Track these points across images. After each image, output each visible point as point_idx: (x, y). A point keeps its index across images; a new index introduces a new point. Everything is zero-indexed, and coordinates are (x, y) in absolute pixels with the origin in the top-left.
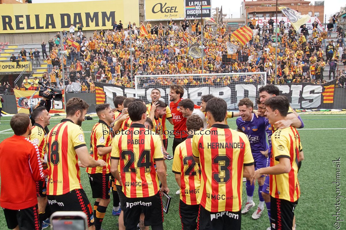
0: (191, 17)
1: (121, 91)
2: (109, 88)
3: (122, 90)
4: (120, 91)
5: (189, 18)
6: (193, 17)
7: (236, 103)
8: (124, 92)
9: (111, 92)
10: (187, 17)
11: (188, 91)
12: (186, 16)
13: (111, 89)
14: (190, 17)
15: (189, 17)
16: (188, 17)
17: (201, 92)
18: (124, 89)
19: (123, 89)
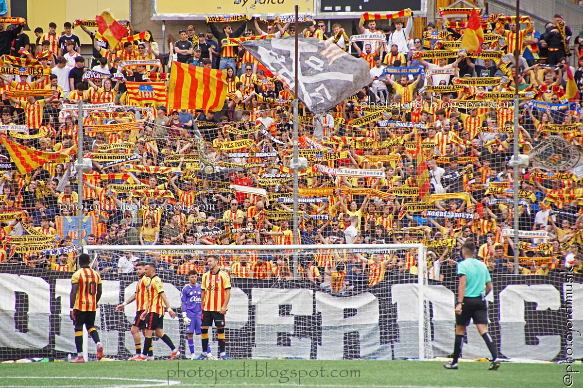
0: (343, 10)
1: (43, 288)
2: (7, 279)
3: (47, 285)
4: (40, 287)
5: (332, 14)
6: (348, 8)
7: (395, 344)
8: (53, 291)
9: (11, 292)
10: (326, 8)
11: (250, 297)
12: (319, 4)
13: (12, 281)
14: (338, 8)
15: (334, 10)
16: (330, 8)
17: (289, 303)
18: (55, 282)
19: (50, 283)
